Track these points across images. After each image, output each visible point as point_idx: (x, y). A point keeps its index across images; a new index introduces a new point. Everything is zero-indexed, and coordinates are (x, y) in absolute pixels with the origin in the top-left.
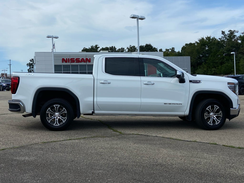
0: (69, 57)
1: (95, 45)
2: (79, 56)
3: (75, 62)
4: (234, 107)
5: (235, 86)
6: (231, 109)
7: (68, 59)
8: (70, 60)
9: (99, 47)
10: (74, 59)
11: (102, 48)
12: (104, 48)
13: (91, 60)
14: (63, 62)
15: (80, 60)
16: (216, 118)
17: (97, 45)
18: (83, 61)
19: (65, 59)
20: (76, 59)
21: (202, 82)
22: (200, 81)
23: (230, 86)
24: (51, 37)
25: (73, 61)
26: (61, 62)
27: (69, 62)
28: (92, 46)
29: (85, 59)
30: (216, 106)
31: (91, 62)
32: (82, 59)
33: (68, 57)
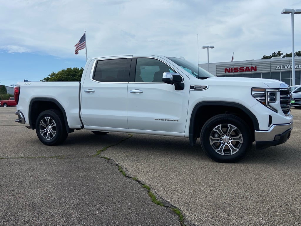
0: (233, 67)
1: (278, 52)
2: (243, 65)
3: (239, 71)
4: (260, 129)
5: (265, 94)
6: (255, 131)
7: (231, 69)
8: (233, 70)
9: (282, 54)
10: (238, 68)
11: (287, 54)
12: (288, 54)
13: (257, 68)
14: (226, 72)
15: (245, 69)
16: (231, 145)
17: (280, 51)
18: (248, 70)
19: (228, 69)
20: (240, 68)
21: (209, 88)
22: (206, 86)
23: (256, 93)
24: (206, 48)
25: (236, 71)
26: (225, 72)
27: (232, 72)
28: (273, 53)
29: (250, 67)
30: (231, 125)
31: (257, 70)
32: (247, 68)
33: (231, 67)
